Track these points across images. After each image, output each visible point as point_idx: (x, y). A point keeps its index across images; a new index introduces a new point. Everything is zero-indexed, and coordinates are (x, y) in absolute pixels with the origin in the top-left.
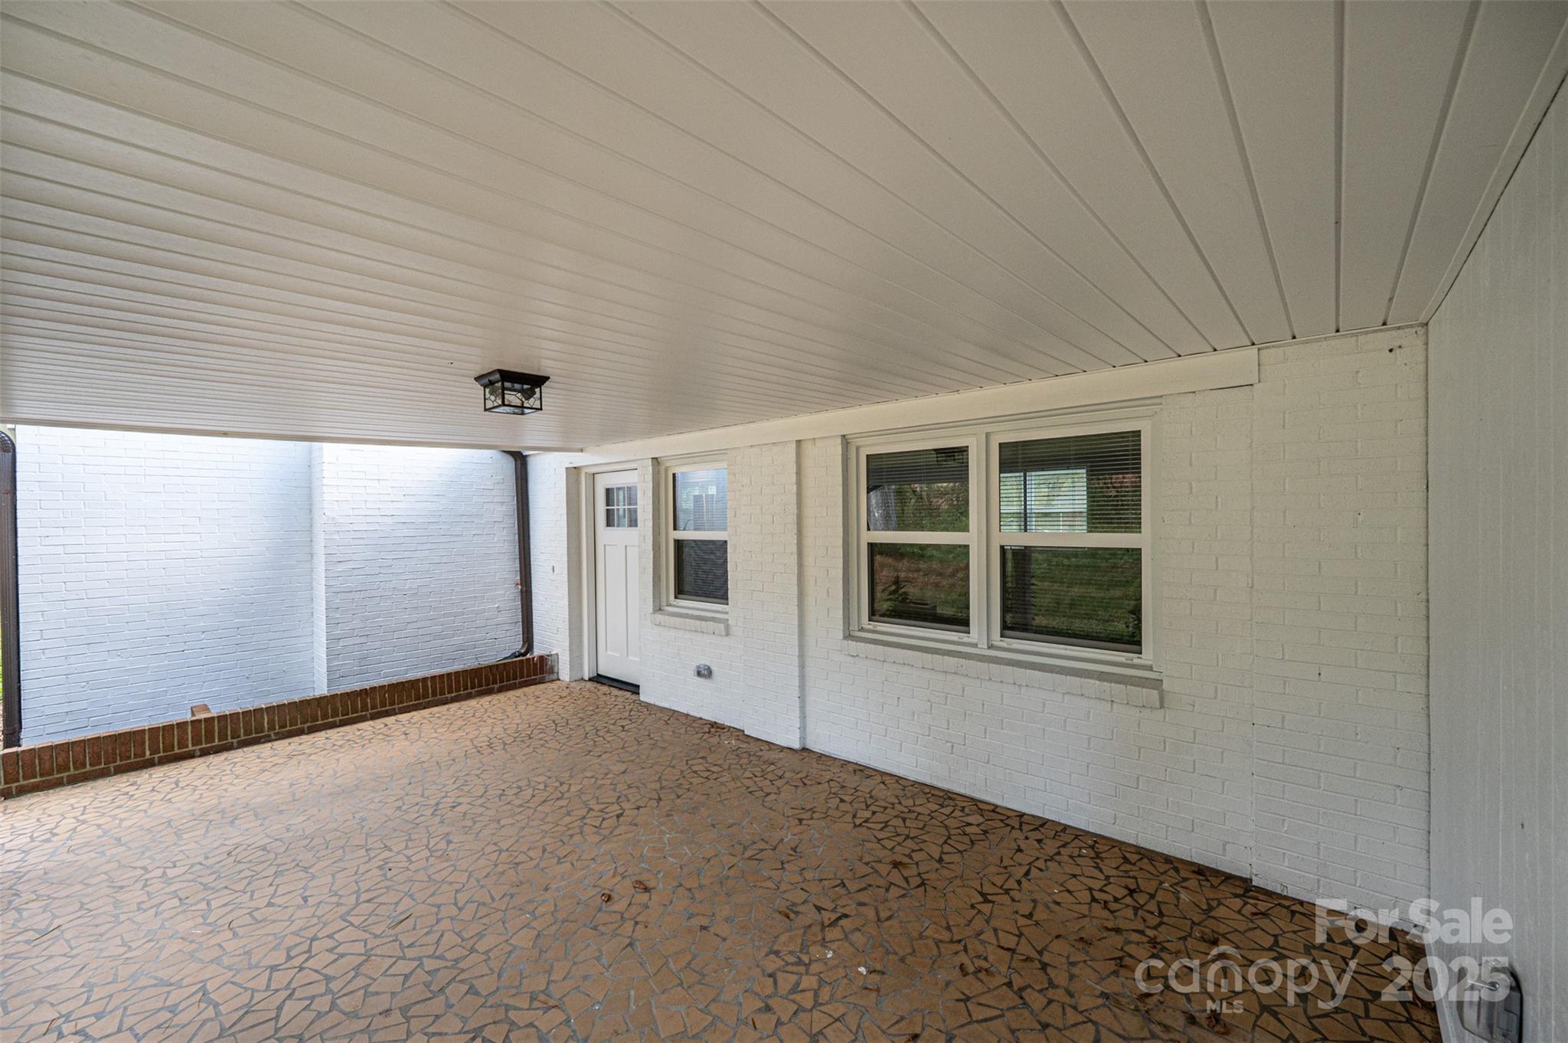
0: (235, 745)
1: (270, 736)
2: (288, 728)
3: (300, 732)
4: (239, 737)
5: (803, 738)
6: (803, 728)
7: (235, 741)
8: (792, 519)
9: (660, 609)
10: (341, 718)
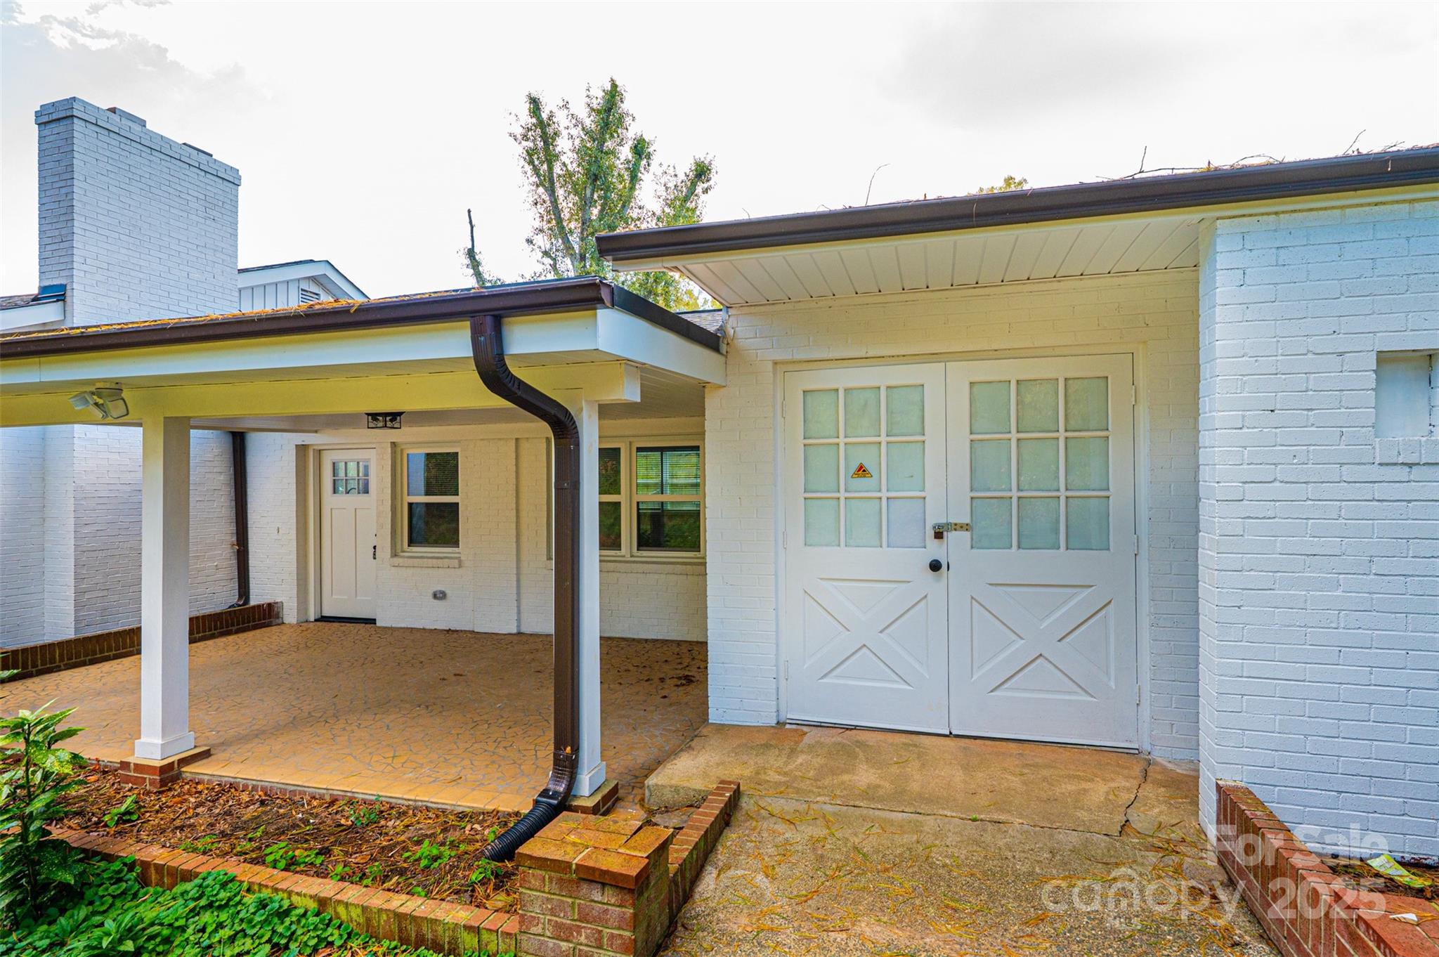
0: (34, 673)
1: (60, 666)
2: (74, 661)
3: (84, 664)
4: (37, 666)
5: (518, 626)
6: (519, 620)
7: (34, 670)
8: (512, 487)
9: (396, 555)
10: (114, 652)
